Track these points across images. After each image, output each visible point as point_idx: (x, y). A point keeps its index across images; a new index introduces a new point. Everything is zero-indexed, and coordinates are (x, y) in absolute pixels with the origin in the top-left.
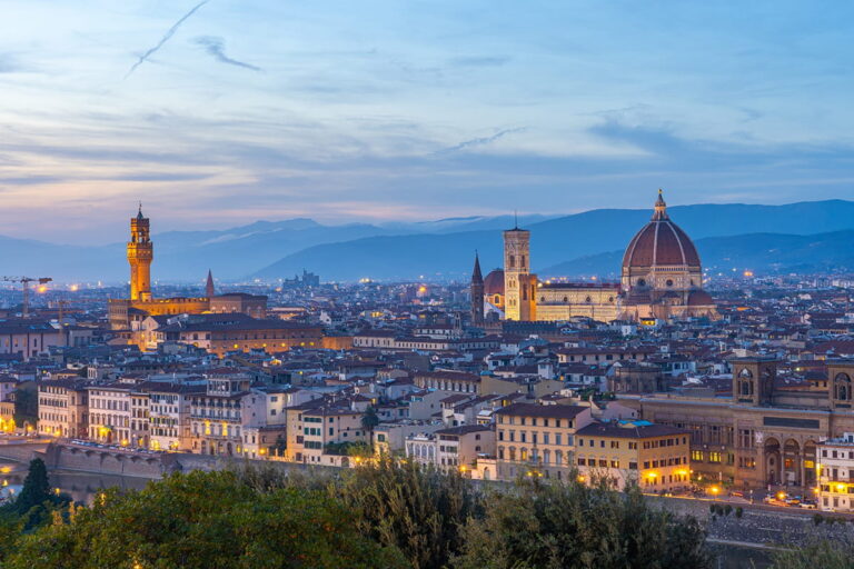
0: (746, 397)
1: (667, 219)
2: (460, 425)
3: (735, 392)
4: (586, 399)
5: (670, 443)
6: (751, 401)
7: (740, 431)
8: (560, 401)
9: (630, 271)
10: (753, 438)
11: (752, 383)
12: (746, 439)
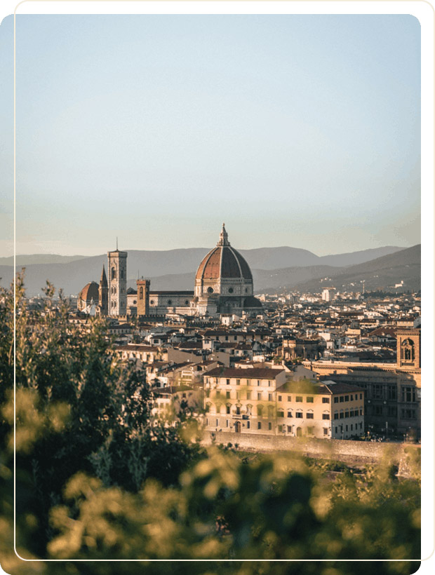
0: (409, 361)
1: (229, 245)
2: (162, 387)
3: (399, 358)
4: (280, 363)
5: (347, 399)
6: (413, 365)
7: (403, 389)
8: (256, 366)
9: (202, 281)
10: (414, 394)
11: (413, 350)
12: (409, 395)
